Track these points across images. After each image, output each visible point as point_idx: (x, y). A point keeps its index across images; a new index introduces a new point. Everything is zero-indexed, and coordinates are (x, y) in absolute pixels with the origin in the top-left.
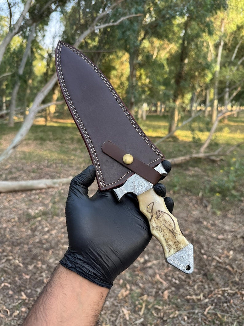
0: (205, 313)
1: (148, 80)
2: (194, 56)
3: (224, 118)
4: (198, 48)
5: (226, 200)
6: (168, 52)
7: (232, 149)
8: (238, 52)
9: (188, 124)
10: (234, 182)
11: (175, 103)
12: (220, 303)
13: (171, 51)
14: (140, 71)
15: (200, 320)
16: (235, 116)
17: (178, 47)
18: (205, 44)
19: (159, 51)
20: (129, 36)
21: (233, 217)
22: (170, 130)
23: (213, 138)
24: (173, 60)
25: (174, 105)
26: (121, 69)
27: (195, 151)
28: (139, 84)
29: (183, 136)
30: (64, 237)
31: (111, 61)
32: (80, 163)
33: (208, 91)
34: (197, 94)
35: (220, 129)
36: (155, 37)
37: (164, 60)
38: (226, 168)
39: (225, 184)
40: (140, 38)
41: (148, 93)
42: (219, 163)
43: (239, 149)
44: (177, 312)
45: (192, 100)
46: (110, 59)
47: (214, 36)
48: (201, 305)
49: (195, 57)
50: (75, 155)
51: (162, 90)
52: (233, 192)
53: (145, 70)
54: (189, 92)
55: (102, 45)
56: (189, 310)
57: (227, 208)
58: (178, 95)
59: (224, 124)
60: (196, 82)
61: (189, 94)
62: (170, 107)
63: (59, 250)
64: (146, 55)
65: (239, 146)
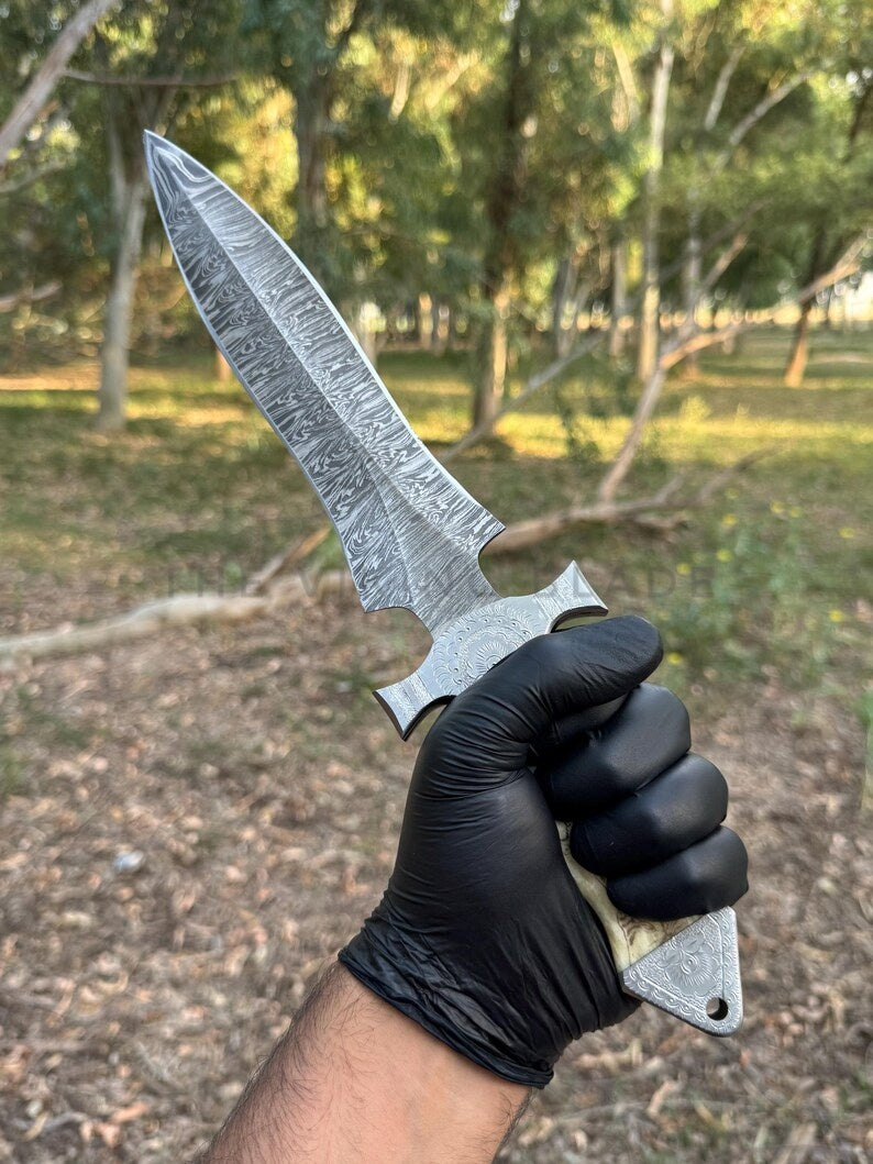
0: (653, 1110)
1: (374, 208)
2: (559, 107)
3: (683, 362)
4: (576, 75)
5: (705, 679)
6: (454, 88)
7: (717, 481)
8: (729, 98)
9: (546, 388)
10: (733, 608)
11: (492, 303)
12: (703, 1067)
13: (467, 85)
14: (339, 165)
15: (633, 1138)
16: (728, 348)
17: (493, 70)
18: (600, 60)
19: (415, 83)
20: (287, 18)
21: (736, 742)
22: (478, 412)
23: (647, 440)
24: (476, 122)
25: (490, 312)
26: (258, 158)
27: (578, 497)
28: (342, 221)
29: (530, 438)
30: (63, 877)
31: (213, 122)
32: (106, 566)
33: (618, 252)
34: (577, 263)
35: (670, 405)
36: (398, 24)
37: (439, 121)
38: (700, 558)
39: (696, 619)
40: (335, 28)
41: (380, 259)
42: (672, 538)
43: (744, 482)
44: (548, 1123)
45: (557, 290)
46: (209, 113)
47: (632, 26)
48: (636, 1082)
49: (563, 113)
50: (78, 532)
51: (437, 246)
52: (732, 647)
53: (363, 165)
54: (543, 257)
55: (172, 51)
56: (592, 1106)
57: (711, 710)
58: (504, 267)
59: (683, 385)
60: (571, 215)
61: (545, 267)
62: (473, 319)
63: (43, 935)
64: (362, 98)
65: (744, 467)
